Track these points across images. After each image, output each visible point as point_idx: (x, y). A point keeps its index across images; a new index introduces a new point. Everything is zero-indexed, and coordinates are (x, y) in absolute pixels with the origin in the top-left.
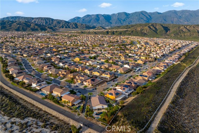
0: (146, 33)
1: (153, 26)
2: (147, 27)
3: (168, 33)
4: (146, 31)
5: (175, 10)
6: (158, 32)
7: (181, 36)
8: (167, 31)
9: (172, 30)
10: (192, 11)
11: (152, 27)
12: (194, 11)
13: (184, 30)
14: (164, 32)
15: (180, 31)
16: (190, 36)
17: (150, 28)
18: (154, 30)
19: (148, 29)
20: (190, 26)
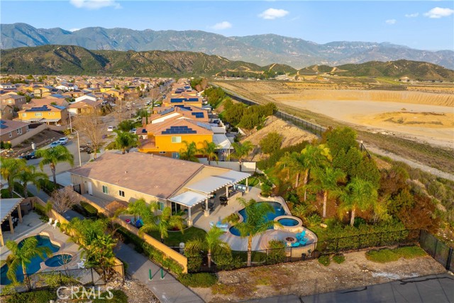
0: (52, 69)
1: (67, 52)
2: (51, 54)
3: (108, 67)
4: (53, 63)
5: (101, 28)
6: (83, 64)
7: (139, 72)
8: (104, 65)
9: (113, 63)
10: (136, 31)
11: (64, 54)
12: (139, 32)
13: (141, 60)
14: (98, 65)
15: (132, 61)
16: (157, 71)
17: (61, 56)
18: (71, 61)
19: (56, 58)
20: (151, 54)
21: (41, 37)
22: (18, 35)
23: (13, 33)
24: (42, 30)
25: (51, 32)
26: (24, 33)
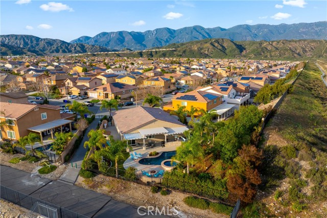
0: (207, 54)
1: (218, 43)
2: (208, 45)
3: (244, 53)
4: (208, 51)
5: (247, 25)
6: (227, 51)
7: (266, 57)
8: (241, 51)
9: (249, 49)
10: (273, 26)
11: (216, 45)
12: (275, 26)
13: (269, 48)
14: (237, 51)
15: (262, 48)
16: (280, 56)
17: (214, 46)
18: (219, 49)
19: (211, 47)
20: (278, 42)
21: (208, 34)
22: (195, 33)
23: (192, 32)
24: (208, 29)
25: (214, 30)
26: (198, 32)
